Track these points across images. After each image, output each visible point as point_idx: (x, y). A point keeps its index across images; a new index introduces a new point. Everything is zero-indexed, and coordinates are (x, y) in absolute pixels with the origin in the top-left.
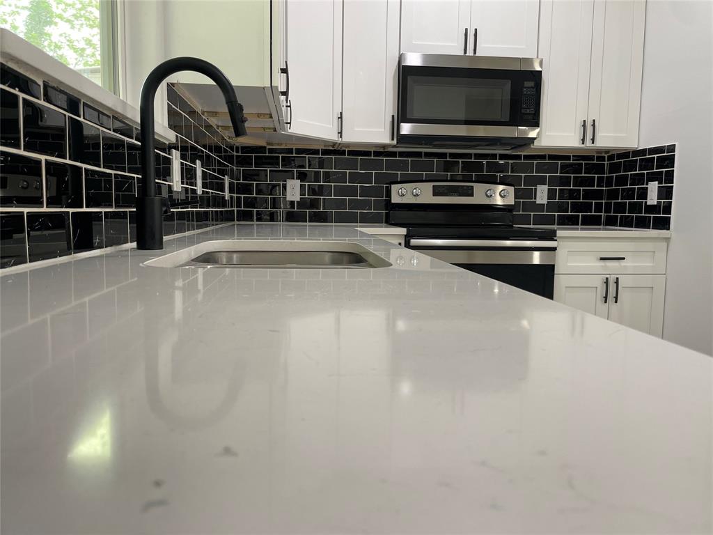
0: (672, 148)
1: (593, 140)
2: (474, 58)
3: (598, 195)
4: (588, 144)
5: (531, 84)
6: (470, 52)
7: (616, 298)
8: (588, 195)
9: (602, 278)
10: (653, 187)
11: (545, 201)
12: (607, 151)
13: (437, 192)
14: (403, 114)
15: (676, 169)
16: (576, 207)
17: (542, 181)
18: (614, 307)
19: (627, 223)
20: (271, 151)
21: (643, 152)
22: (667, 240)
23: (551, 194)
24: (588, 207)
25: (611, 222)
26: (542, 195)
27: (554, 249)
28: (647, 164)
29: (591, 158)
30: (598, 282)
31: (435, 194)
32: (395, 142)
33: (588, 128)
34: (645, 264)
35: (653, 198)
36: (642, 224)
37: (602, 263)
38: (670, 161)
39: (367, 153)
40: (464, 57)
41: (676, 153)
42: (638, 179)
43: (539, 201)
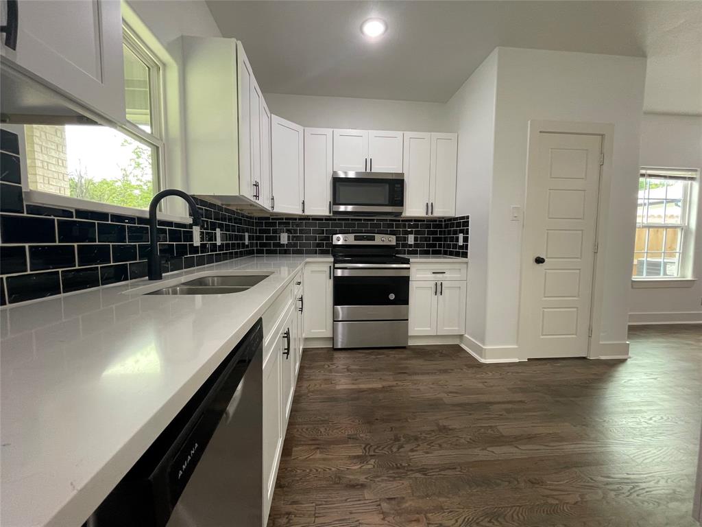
0: (468, 217)
1: (432, 214)
2: (371, 173)
3: (439, 239)
4: (430, 215)
5: (399, 186)
6: (368, 171)
7: (441, 293)
8: (434, 239)
9: (435, 282)
10: (461, 236)
11: (413, 243)
12: (443, 218)
13: (356, 238)
14: (335, 201)
15: (469, 228)
16: (428, 246)
17: (411, 233)
18: (440, 297)
19: (451, 254)
20: (273, 219)
21: (456, 219)
22: (467, 263)
23: (416, 239)
24: (434, 246)
25: (445, 253)
26: (411, 239)
27: (409, 268)
28: (458, 225)
29: (436, 221)
30: (432, 285)
31: (355, 240)
32: (332, 214)
33: (430, 207)
34: (456, 275)
35: (461, 243)
36: (457, 254)
37: (434, 275)
38: (466, 224)
39: (322, 220)
40: (366, 173)
41: (470, 220)
42: (455, 232)
43: (409, 243)
